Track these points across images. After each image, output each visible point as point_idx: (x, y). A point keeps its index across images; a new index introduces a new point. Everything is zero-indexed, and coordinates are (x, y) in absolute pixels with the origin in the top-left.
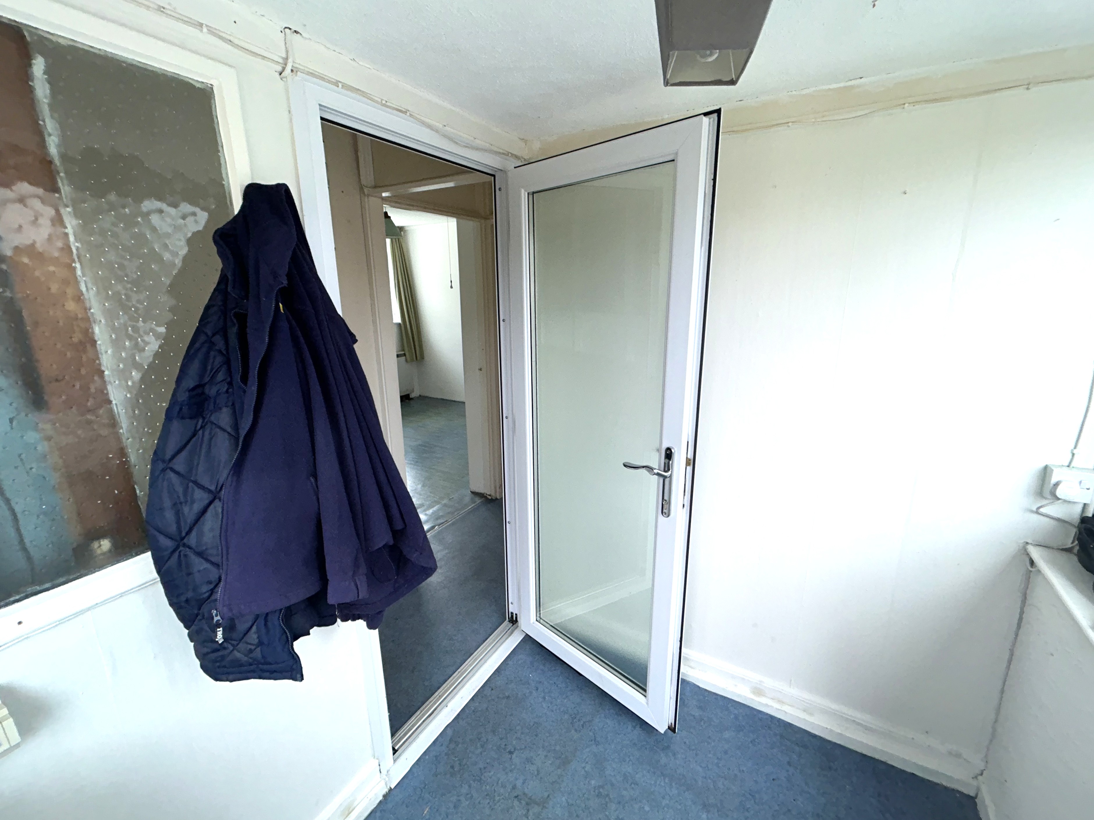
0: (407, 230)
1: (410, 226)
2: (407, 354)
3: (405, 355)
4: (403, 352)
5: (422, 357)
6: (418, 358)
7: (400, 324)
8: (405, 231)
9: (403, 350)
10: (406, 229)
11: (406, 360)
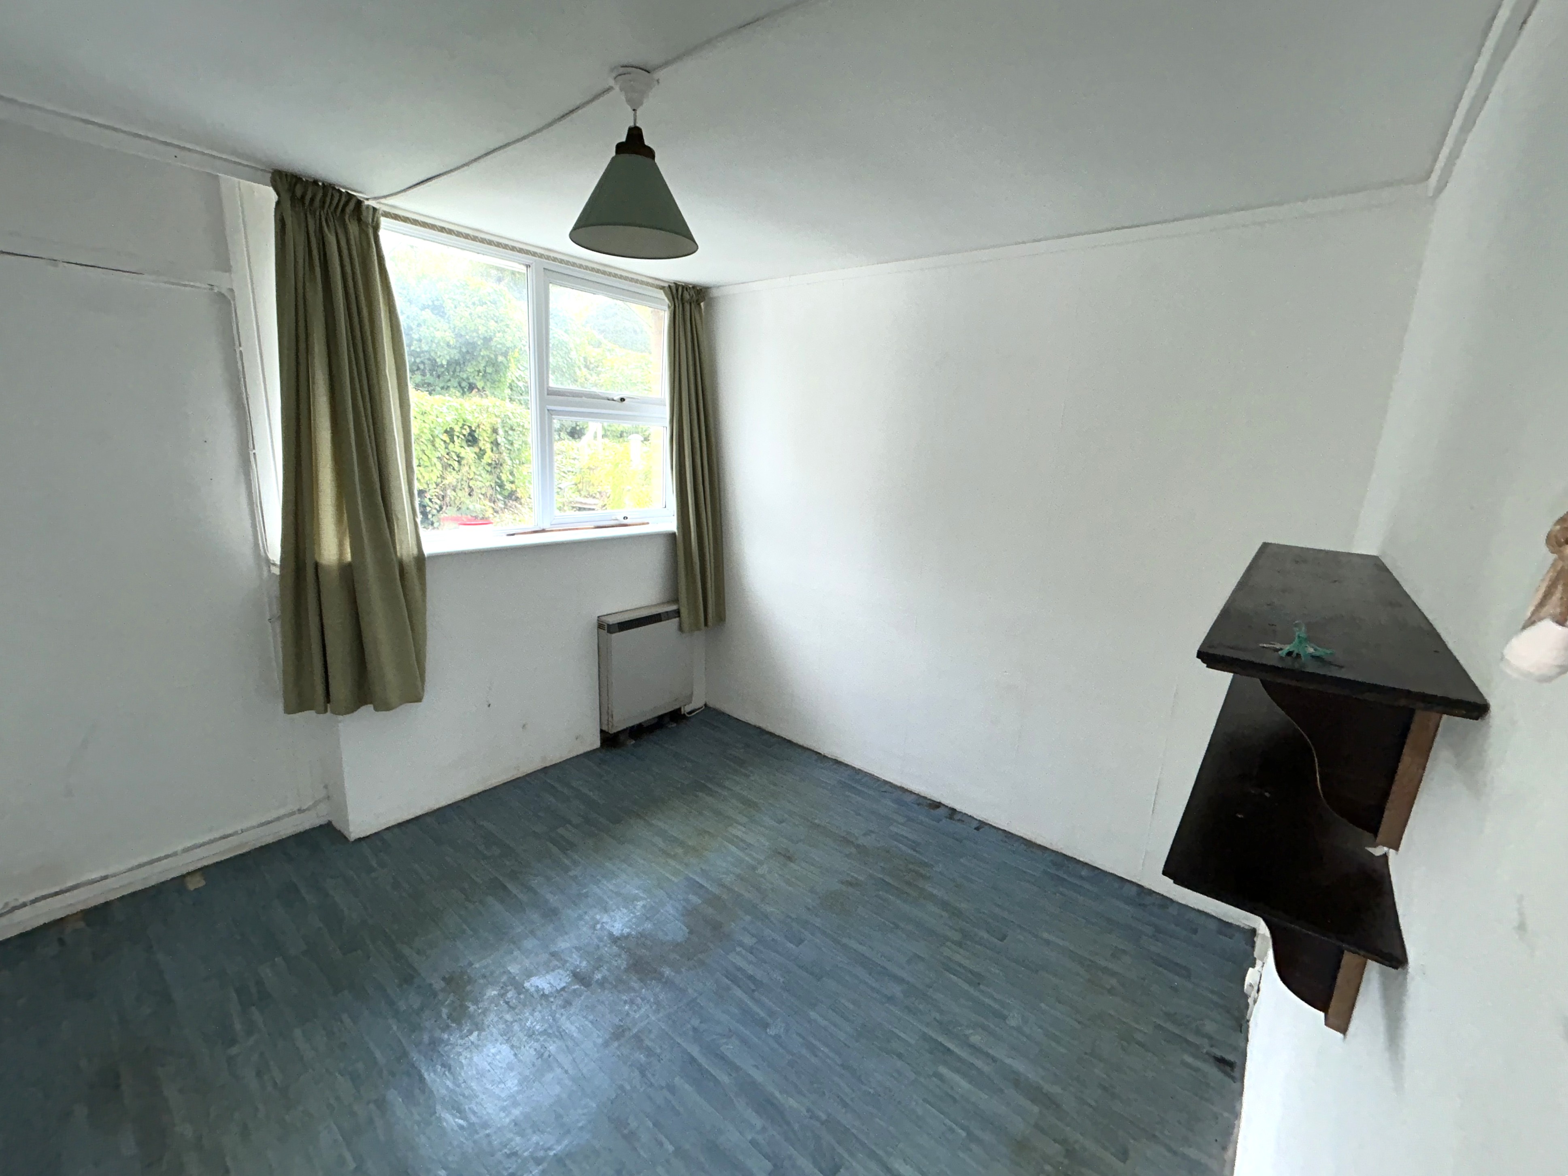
0: (715, 298)
1: (723, 286)
2: (684, 612)
3: (677, 613)
4: (674, 607)
5: (721, 618)
6: (710, 624)
7: (674, 534)
8: (711, 299)
9: (676, 600)
10: (715, 293)
11: (680, 628)
